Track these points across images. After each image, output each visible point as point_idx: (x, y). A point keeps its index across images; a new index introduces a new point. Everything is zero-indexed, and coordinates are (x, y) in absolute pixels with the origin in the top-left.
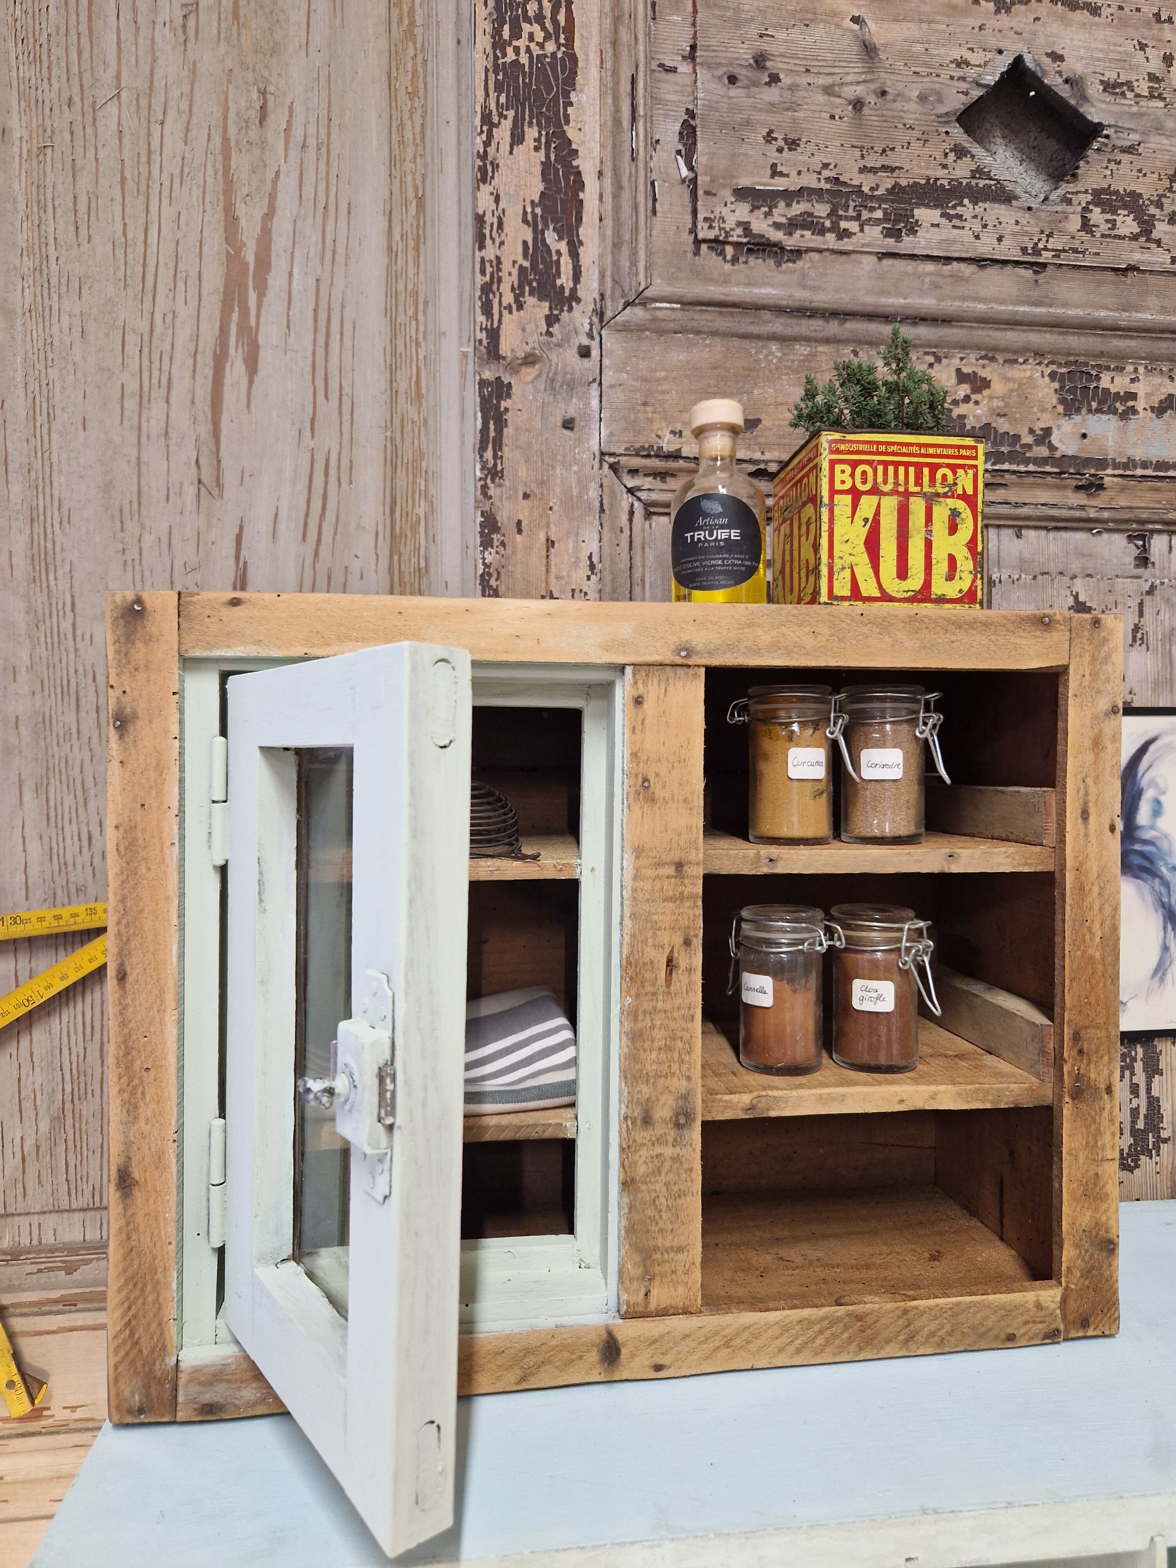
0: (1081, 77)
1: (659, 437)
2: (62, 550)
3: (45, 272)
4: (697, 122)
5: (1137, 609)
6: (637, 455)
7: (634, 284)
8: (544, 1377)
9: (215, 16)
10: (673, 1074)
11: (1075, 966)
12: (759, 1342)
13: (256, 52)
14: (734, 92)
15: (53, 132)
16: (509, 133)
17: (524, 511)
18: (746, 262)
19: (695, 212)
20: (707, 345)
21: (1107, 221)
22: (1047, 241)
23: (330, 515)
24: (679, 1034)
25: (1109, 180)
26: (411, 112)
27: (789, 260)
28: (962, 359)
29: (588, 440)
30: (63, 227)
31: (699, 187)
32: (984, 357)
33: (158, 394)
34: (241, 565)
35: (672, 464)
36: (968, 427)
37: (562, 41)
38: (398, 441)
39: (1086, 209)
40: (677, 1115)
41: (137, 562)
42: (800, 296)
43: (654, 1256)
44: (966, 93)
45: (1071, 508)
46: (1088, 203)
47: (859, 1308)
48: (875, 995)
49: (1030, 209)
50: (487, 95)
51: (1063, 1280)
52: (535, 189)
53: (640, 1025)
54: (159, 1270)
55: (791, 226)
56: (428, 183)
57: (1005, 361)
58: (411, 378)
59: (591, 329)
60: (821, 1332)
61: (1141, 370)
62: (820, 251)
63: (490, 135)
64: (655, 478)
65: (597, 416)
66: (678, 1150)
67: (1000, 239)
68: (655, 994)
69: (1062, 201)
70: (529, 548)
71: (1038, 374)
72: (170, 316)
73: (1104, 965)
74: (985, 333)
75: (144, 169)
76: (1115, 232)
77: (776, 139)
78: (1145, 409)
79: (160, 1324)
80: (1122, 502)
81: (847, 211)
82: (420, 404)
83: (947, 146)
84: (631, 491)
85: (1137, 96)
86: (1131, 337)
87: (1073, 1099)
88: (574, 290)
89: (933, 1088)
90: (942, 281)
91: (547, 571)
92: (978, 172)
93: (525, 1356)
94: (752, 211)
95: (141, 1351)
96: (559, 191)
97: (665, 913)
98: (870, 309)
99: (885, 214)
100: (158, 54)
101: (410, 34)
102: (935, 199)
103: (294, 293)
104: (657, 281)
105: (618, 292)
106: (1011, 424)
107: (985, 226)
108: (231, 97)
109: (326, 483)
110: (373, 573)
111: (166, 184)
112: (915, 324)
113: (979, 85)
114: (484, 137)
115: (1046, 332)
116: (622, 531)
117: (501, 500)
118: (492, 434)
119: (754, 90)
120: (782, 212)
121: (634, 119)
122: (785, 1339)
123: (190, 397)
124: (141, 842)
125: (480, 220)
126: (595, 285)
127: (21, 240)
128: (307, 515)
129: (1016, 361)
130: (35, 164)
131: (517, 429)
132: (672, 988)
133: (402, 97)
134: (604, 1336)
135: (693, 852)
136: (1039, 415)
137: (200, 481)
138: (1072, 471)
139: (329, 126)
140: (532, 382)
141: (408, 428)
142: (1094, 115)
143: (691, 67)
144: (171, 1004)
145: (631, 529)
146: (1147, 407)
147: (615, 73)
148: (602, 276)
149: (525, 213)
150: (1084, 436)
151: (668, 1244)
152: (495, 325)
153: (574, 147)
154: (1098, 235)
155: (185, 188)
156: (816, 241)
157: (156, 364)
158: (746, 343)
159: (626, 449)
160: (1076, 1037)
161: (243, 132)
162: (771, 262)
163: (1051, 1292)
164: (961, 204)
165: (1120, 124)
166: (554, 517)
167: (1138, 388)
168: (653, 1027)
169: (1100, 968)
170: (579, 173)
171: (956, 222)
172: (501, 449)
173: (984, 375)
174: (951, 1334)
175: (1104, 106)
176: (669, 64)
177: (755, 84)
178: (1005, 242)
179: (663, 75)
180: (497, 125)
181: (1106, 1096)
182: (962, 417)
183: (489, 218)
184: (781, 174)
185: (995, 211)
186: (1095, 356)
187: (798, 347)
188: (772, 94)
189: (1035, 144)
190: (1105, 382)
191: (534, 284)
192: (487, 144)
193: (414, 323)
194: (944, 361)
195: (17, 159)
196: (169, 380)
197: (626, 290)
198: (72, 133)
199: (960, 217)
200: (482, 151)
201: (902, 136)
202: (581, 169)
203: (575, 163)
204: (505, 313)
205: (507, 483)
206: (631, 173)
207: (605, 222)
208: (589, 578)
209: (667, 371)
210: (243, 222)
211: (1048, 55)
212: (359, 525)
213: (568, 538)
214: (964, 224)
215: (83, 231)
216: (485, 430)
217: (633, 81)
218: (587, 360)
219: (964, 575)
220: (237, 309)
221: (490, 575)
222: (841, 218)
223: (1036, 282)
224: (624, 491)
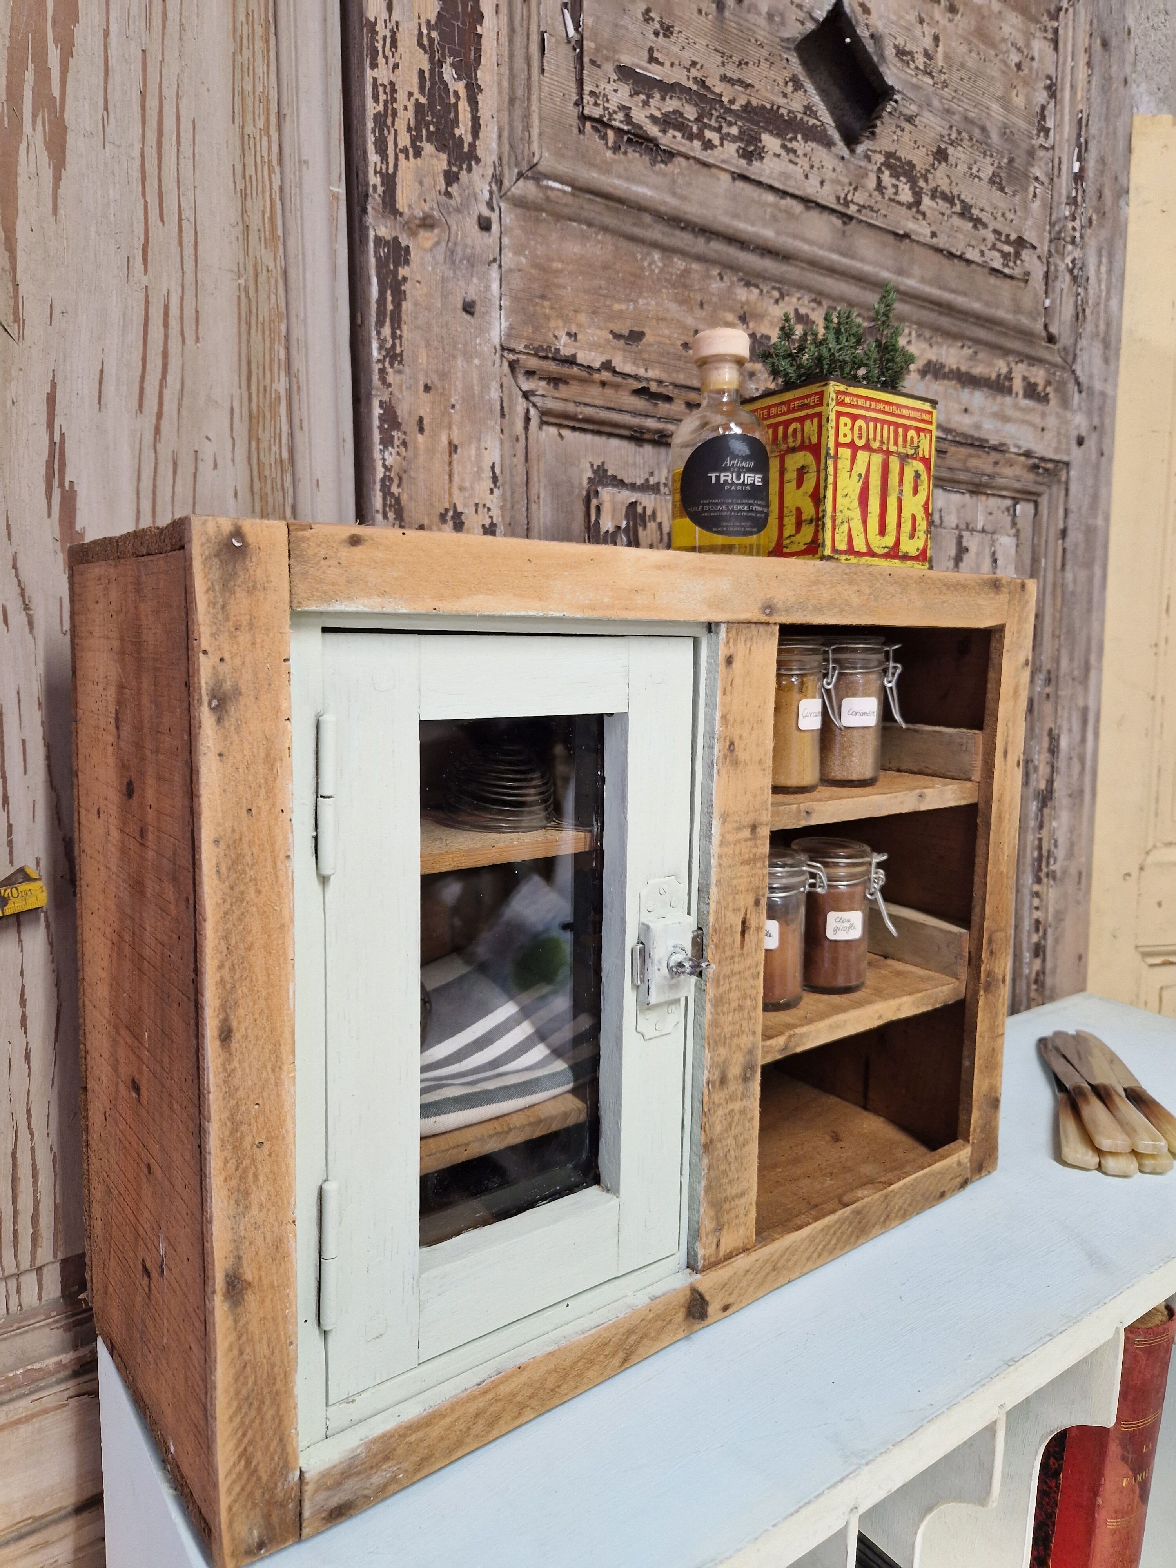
0: (881, 36)
1: (555, 337)
6: (536, 355)
7: (527, 153)
8: (642, 1351)
10: (743, 1032)
12: (795, 1257)
17: (424, 406)
18: (625, 153)
19: (580, 82)
20: (599, 242)
21: (893, 185)
22: (854, 195)
23: (173, 379)
24: (749, 992)
25: (896, 145)
27: (662, 161)
28: (799, 299)
29: (488, 330)
31: (585, 53)
32: (814, 300)
35: (566, 370)
38: (253, 293)
39: (880, 170)
40: (744, 1069)
42: (670, 202)
43: (725, 1206)
46: (881, 164)
47: (858, 1205)
48: (847, 925)
49: (843, 158)
51: (972, 1137)
53: (720, 989)
54: (279, 1378)
55: (667, 122)
58: (263, 212)
59: (491, 198)
60: (835, 1233)
62: (688, 157)
64: (548, 383)
65: (498, 303)
66: (743, 1103)
67: (822, 183)
68: (732, 957)
69: (864, 157)
70: (431, 451)
74: (813, 276)
76: (898, 198)
77: (653, 19)
81: (710, 120)
83: (787, 74)
84: (526, 395)
85: (916, 68)
87: (985, 991)
88: (472, 146)
90: (779, 215)
91: (450, 481)
92: (809, 109)
93: (627, 1338)
94: (632, 96)
95: (259, 1479)
96: (457, 17)
97: (742, 876)
99: (740, 132)
102: (778, 128)
103: (112, 62)
104: (547, 154)
105: (513, 159)
107: (812, 167)
109: (166, 336)
110: (229, 464)
112: (762, 255)
113: (811, 17)
116: (517, 440)
117: (401, 391)
118: (390, 307)
120: (657, 105)
122: (812, 1248)
124: (248, 859)
125: (370, 26)
126: (494, 144)
128: (143, 377)
131: (416, 304)
132: (745, 949)
135: (764, 811)
140: (431, 250)
141: (262, 278)
142: (889, 77)
144: (288, 1058)
145: (527, 438)
146: (917, 368)
148: (500, 136)
149: (421, 34)
151: (734, 1192)
152: (391, 171)
154: (887, 198)
156: (684, 145)
158: (632, 247)
159: (526, 347)
162: (646, 158)
163: (965, 1150)
164: (796, 139)
165: (905, 92)
166: (456, 416)
168: (730, 990)
169: (1005, 881)
171: (791, 156)
172: (399, 327)
175: (895, 71)
178: (825, 187)
183: (379, 28)
184: (657, 61)
185: (819, 153)
187: (675, 260)
191: (432, 128)
193: (265, 139)
194: (786, 298)
197: (521, 158)
199: (794, 151)
201: (754, 52)
204: (401, 156)
205: (407, 370)
206: (524, 16)
207: (502, 69)
208: (492, 491)
209: (563, 262)
211: (860, 5)
212: (209, 398)
213: (470, 443)
214: (797, 160)
218: (486, 234)
219: (920, 535)
221: (391, 480)
222: (706, 126)
223: (844, 233)
224: (520, 393)
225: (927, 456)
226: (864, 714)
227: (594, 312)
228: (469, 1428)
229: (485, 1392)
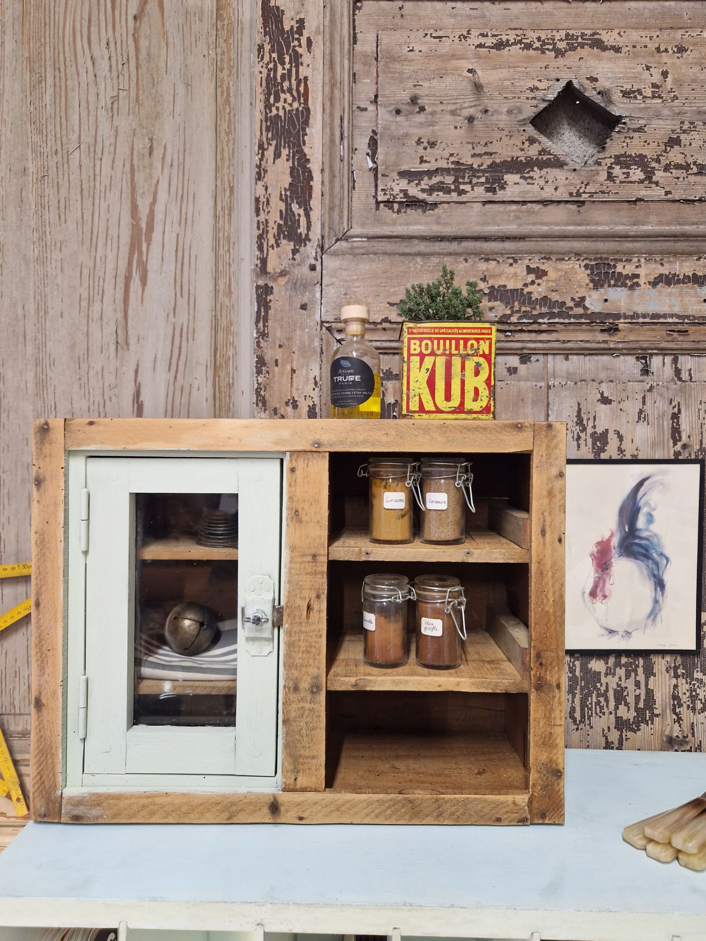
0: (608, 90)
2: (51, 379)
3: (44, 239)
4: (378, 137)
5: (641, 400)
6: (341, 322)
7: (341, 229)
8: (240, 818)
9: (127, 102)
10: (310, 665)
11: (537, 617)
12: (355, 810)
13: (148, 118)
14: (399, 119)
15: (48, 168)
16: (273, 153)
17: (279, 354)
18: (405, 212)
19: (376, 186)
20: (381, 261)
21: (624, 173)
22: (585, 188)
23: (183, 358)
24: (314, 644)
25: (625, 149)
26: (227, 142)
27: (430, 209)
28: (530, 260)
29: (314, 315)
30: (52, 216)
31: (379, 172)
32: (545, 258)
33: (98, 298)
34: (137, 385)
36: (533, 299)
37: (302, 101)
38: (219, 317)
39: (610, 168)
40: (312, 687)
41: (86, 385)
42: (436, 229)
43: (300, 760)
44: (536, 107)
45: (599, 343)
46: (611, 164)
47: (411, 796)
48: (432, 627)
49: (575, 170)
50: (262, 134)
51: (530, 790)
52: (287, 180)
53: (293, 639)
54: (54, 748)
55: (431, 190)
56: (235, 179)
57: (557, 260)
58: (226, 283)
59: (316, 255)
60: (389, 807)
61: (643, 260)
62: (448, 203)
63: (263, 155)
65: (319, 302)
66: (312, 705)
67: (556, 189)
68: (301, 623)
69: (595, 164)
70: (281, 374)
71: (578, 266)
72: (103, 258)
73: (555, 616)
74: (545, 243)
75: (92, 184)
76: (629, 179)
77: (423, 142)
78: (645, 283)
79: (54, 774)
80: (632, 338)
81: (464, 179)
82: (231, 296)
83: (524, 138)
84: (338, 341)
85: (644, 97)
86: (637, 241)
87: (537, 690)
88: (307, 235)
89: (458, 679)
90: (521, 215)
91: (292, 386)
92: (543, 151)
93: (231, 806)
94: (409, 183)
95: (45, 787)
96: (300, 182)
97: (307, 581)
98: (476, 234)
99: (487, 178)
100: (98, 124)
101: (227, 101)
102: (517, 169)
103: (165, 242)
104: (355, 226)
105: (333, 233)
106: (560, 295)
107: (547, 182)
108: (135, 144)
109: (181, 340)
110: (205, 388)
111: (103, 190)
112: (503, 241)
113: (544, 100)
114: (260, 156)
115: (583, 241)
117: (267, 349)
118: (263, 314)
119: (410, 116)
120: (426, 183)
121: (342, 139)
122: (370, 809)
123: (113, 299)
124: (47, 540)
125: (257, 200)
126: (319, 231)
127: (33, 224)
128: (171, 358)
129: (563, 259)
130: (39, 185)
131: (275, 311)
132: (310, 620)
133: (223, 135)
134: (272, 800)
135: (322, 549)
136: (578, 290)
137: (117, 342)
138: (598, 321)
139: (184, 155)
140: (284, 285)
141: (224, 311)
142: (616, 111)
143: (375, 107)
144: (60, 618)
146: (646, 282)
147: (332, 115)
148: (323, 225)
149: (281, 195)
150: (606, 300)
151: (307, 754)
152: (265, 256)
153: (308, 157)
154: (618, 182)
155: (112, 193)
156: (445, 197)
157: (97, 283)
158: (402, 258)
159: (335, 319)
160: (538, 656)
161: (141, 161)
162: (420, 211)
163: (522, 797)
164: (533, 170)
165: (633, 115)
166: (295, 356)
167: (641, 271)
168: (299, 640)
169: (552, 618)
170: (310, 171)
171: (529, 181)
172: (267, 322)
173: (543, 269)
174: (463, 814)
175: (623, 106)
176: (363, 106)
177: (411, 113)
178: (559, 190)
179: (360, 113)
180: (267, 150)
181: (556, 690)
182: (531, 293)
183: (262, 199)
184: (426, 162)
185: (553, 173)
186: (613, 254)
187: (432, 258)
188: (421, 118)
189: (588, 127)
190: (619, 268)
191: (286, 233)
192: (261, 160)
193: (228, 254)
194: (519, 262)
195: (31, 183)
196: (103, 290)
197: (337, 232)
198: (57, 168)
199: (531, 178)
200: (258, 163)
201: (496, 135)
202: (311, 169)
203: (308, 166)
204: (270, 249)
205: (270, 340)
206: (340, 168)
207: (325, 196)
208: (314, 389)
209: (358, 275)
210: (140, 207)
211: (587, 79)
212: (197, 362)
213: (303, 368)
214: (534, 181)
215: (63, 218)
216: (259, 312)
217: (342, 119)
218: (313, 272)
219: (483, 398)
220: (136, 252)
221: (261, 389)
222: (460, 183)
223: (579, 211)
224: (335, 341)
225: (487, 352)
226: (437, 502)
227: (377, 295)
228: (139, 811)
229: (148, 797)
